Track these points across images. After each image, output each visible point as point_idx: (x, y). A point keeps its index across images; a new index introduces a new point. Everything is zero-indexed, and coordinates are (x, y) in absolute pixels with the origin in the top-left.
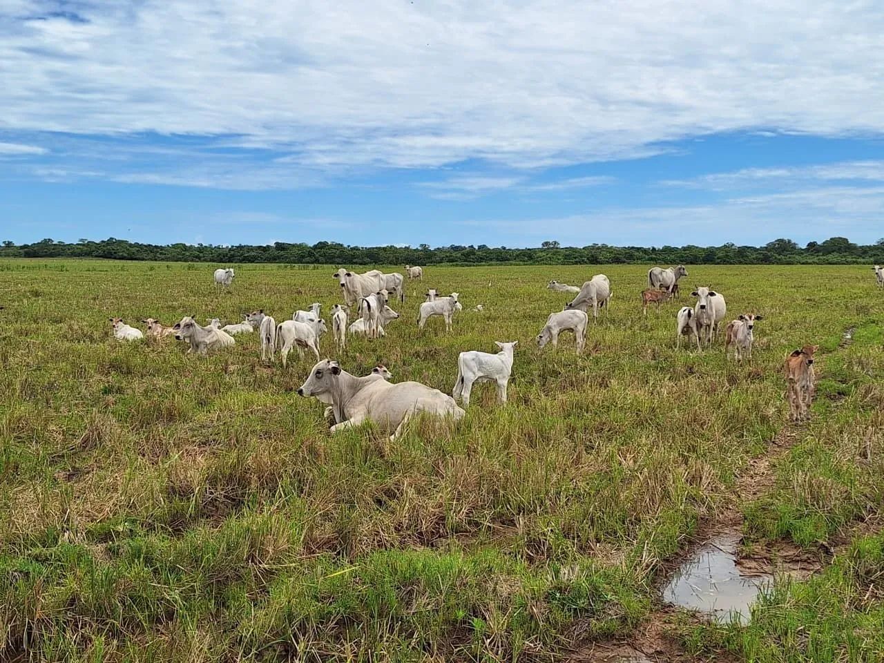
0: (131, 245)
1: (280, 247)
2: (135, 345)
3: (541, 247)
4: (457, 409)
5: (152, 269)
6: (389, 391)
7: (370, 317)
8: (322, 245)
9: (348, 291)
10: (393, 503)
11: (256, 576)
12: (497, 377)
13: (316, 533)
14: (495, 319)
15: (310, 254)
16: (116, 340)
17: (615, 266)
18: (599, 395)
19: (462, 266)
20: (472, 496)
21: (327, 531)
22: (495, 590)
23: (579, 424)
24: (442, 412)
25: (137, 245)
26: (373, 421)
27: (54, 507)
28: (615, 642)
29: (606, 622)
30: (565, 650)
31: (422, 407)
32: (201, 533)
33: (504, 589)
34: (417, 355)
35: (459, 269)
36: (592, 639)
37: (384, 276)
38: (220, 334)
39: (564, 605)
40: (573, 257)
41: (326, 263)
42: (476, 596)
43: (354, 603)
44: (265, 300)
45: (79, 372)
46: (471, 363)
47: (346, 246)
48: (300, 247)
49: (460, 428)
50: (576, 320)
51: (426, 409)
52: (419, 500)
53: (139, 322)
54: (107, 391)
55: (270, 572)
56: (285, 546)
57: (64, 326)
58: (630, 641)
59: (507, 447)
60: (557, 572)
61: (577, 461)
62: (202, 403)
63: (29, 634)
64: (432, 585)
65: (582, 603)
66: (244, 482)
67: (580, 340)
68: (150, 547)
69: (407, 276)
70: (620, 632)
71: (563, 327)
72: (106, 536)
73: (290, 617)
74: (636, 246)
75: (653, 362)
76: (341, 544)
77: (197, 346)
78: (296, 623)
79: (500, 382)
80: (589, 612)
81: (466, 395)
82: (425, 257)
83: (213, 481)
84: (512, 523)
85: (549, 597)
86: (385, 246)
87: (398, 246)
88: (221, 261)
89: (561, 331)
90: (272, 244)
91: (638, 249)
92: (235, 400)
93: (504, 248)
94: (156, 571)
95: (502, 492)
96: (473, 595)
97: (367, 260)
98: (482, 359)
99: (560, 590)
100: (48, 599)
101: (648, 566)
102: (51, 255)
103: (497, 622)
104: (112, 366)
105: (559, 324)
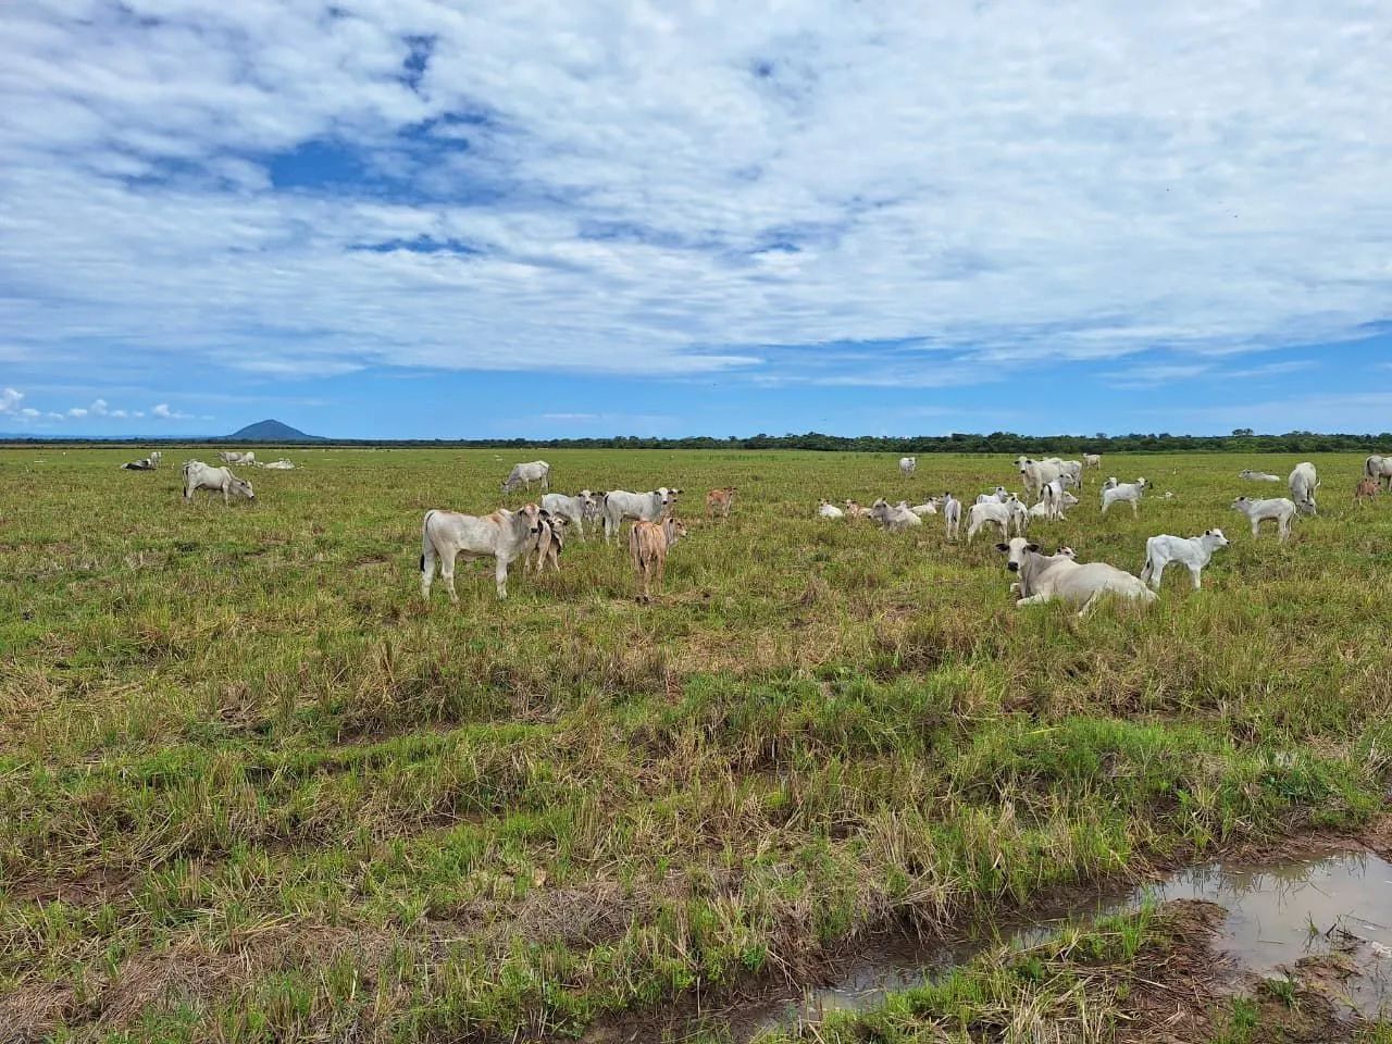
0: (827, 439)
1: (957, 437)
2: (837, 521)
3: (1231, 435)
4: (1148, 591)
5: (844, 458)
6: (1075, 572)
7: (1052, 501)
8: (997, 436)
9: (1028, 476)
10: (1086, 676)
11: (959, 725)
12: (1187, 562)
13: (1013, 694)
14: (1183, 507)
15: (985, 444)
16: (821, 517)
17: (1320, 454)
18: (1310, 586)
19: (1142, 454)
20: (1169, 678)
21: (1022, 694)
22: (1200, 767)
23: (1289, 615)
24: (1132, 594)
25: (832, 438)
26: (1061, 598)
27: (786, 648)
28: (1338, 834)
29: (1328, 813)
30: (1281, 833)
31: (1111, 588)
32: (909, 683)
33: (1211, 768)
34: (1100, 539)
35: (1137, 458)
36: (1310, 828)
37: (1065, 463)
38: (909, 515)
39: (1279, 790)
40: (1269, 445)
41: (1000, 452)
42: (1180, 770)
43: (1054, 760)
44: (945, 486)
45: (794, 542)
46: (1162, 548)
47: (1019, 436)
48: (977, 437)
49: (1152, 610)
50: (1281, 508)
51: (1117, 590)
52: (1112, 675)
53: (839, 502)
54: (818, 558)
55: (970, 724)
56: (986, 702)
57: (780, 505)
58: (1356, 835)
59: (1205, 632)
60: (1271, 758)
61: (1287, 651)
62: (897, 573)
63: (776, 748)
64: (1133, 754)
65: (1299, 790)
66: (940, 643)
67: (1283, 530)
68: (869, 688)
69: (1085, 464)
70: (1344, 825)
71: (1264, 516)
72: (828, 677)
73: (994, 764)
74: (1346, 434)
75: (1372, 556)
76: (1036, 705)
77: (888, 524)
78: (999, 770)
79: (1192, 567)
80: (1308, 800)
81: (1157, 578)
82: (1102, 446)
83: (914, 640)
84: (1215, 706)
85: (1263, 780)
86: (1058, 435)
87: (1073, 435)
88: (902, 451)
89: (1261, 520)
90: (950, 435)
91: (1349, 437)
92: (927, 571)
93: (1189, 436)
94: (873, 709)
95: (1201, 675)
96: (1178, 768)
97: (1042, 449)
98: (1174, 544)
99: (1275, 775)
100: (790, 720)
101: (1376, 764)
102: (764, 448)
103: (1204, 798)
104: (820, 538)
105: (1260, 513)
